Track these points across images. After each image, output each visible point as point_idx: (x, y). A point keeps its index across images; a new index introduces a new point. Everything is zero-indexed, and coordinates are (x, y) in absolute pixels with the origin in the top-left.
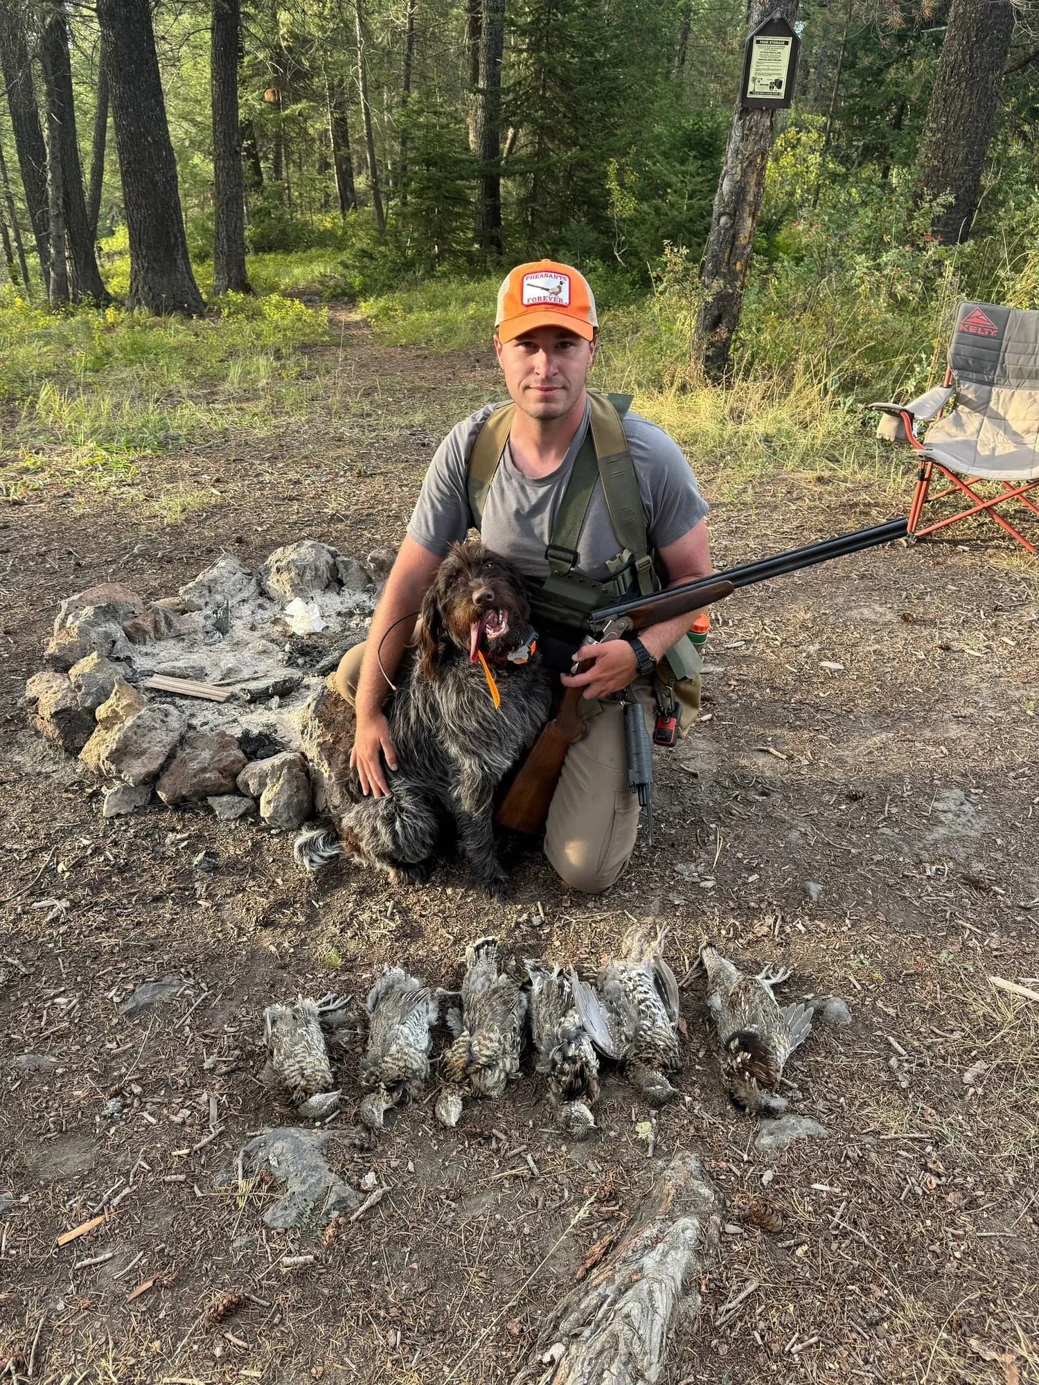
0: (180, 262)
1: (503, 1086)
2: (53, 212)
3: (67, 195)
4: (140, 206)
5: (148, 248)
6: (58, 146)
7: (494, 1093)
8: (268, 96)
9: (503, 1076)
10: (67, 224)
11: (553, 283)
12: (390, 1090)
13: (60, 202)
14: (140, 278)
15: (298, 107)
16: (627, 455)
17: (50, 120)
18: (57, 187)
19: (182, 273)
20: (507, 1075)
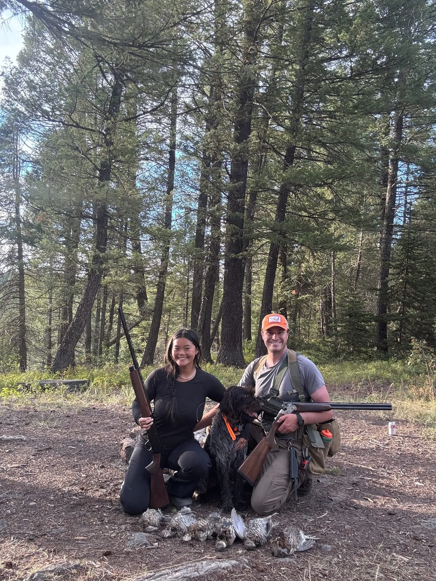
0: (238, 348)
1: (205, 538)
2: (198, 330)
3: (205, 324)
4: (227, 327)
5: (227, 342)
6: (205, 307)
7: (202, 540)
8: (294, 292)
9: (206, 535)
10: (202, 333)
11: (276, 318)
12: (172, 530)
13: (202, 326)
14: (222, 352)
15: (305, 297)
16: (297, 362)
17: (204, 299)
18: (202, 321)
19: (238, 352)
20: (208, 536)
